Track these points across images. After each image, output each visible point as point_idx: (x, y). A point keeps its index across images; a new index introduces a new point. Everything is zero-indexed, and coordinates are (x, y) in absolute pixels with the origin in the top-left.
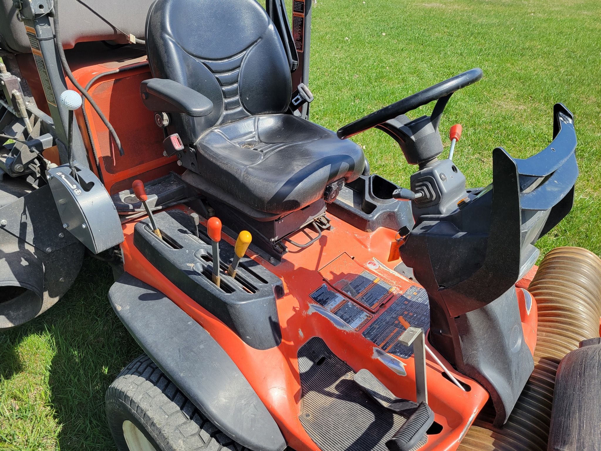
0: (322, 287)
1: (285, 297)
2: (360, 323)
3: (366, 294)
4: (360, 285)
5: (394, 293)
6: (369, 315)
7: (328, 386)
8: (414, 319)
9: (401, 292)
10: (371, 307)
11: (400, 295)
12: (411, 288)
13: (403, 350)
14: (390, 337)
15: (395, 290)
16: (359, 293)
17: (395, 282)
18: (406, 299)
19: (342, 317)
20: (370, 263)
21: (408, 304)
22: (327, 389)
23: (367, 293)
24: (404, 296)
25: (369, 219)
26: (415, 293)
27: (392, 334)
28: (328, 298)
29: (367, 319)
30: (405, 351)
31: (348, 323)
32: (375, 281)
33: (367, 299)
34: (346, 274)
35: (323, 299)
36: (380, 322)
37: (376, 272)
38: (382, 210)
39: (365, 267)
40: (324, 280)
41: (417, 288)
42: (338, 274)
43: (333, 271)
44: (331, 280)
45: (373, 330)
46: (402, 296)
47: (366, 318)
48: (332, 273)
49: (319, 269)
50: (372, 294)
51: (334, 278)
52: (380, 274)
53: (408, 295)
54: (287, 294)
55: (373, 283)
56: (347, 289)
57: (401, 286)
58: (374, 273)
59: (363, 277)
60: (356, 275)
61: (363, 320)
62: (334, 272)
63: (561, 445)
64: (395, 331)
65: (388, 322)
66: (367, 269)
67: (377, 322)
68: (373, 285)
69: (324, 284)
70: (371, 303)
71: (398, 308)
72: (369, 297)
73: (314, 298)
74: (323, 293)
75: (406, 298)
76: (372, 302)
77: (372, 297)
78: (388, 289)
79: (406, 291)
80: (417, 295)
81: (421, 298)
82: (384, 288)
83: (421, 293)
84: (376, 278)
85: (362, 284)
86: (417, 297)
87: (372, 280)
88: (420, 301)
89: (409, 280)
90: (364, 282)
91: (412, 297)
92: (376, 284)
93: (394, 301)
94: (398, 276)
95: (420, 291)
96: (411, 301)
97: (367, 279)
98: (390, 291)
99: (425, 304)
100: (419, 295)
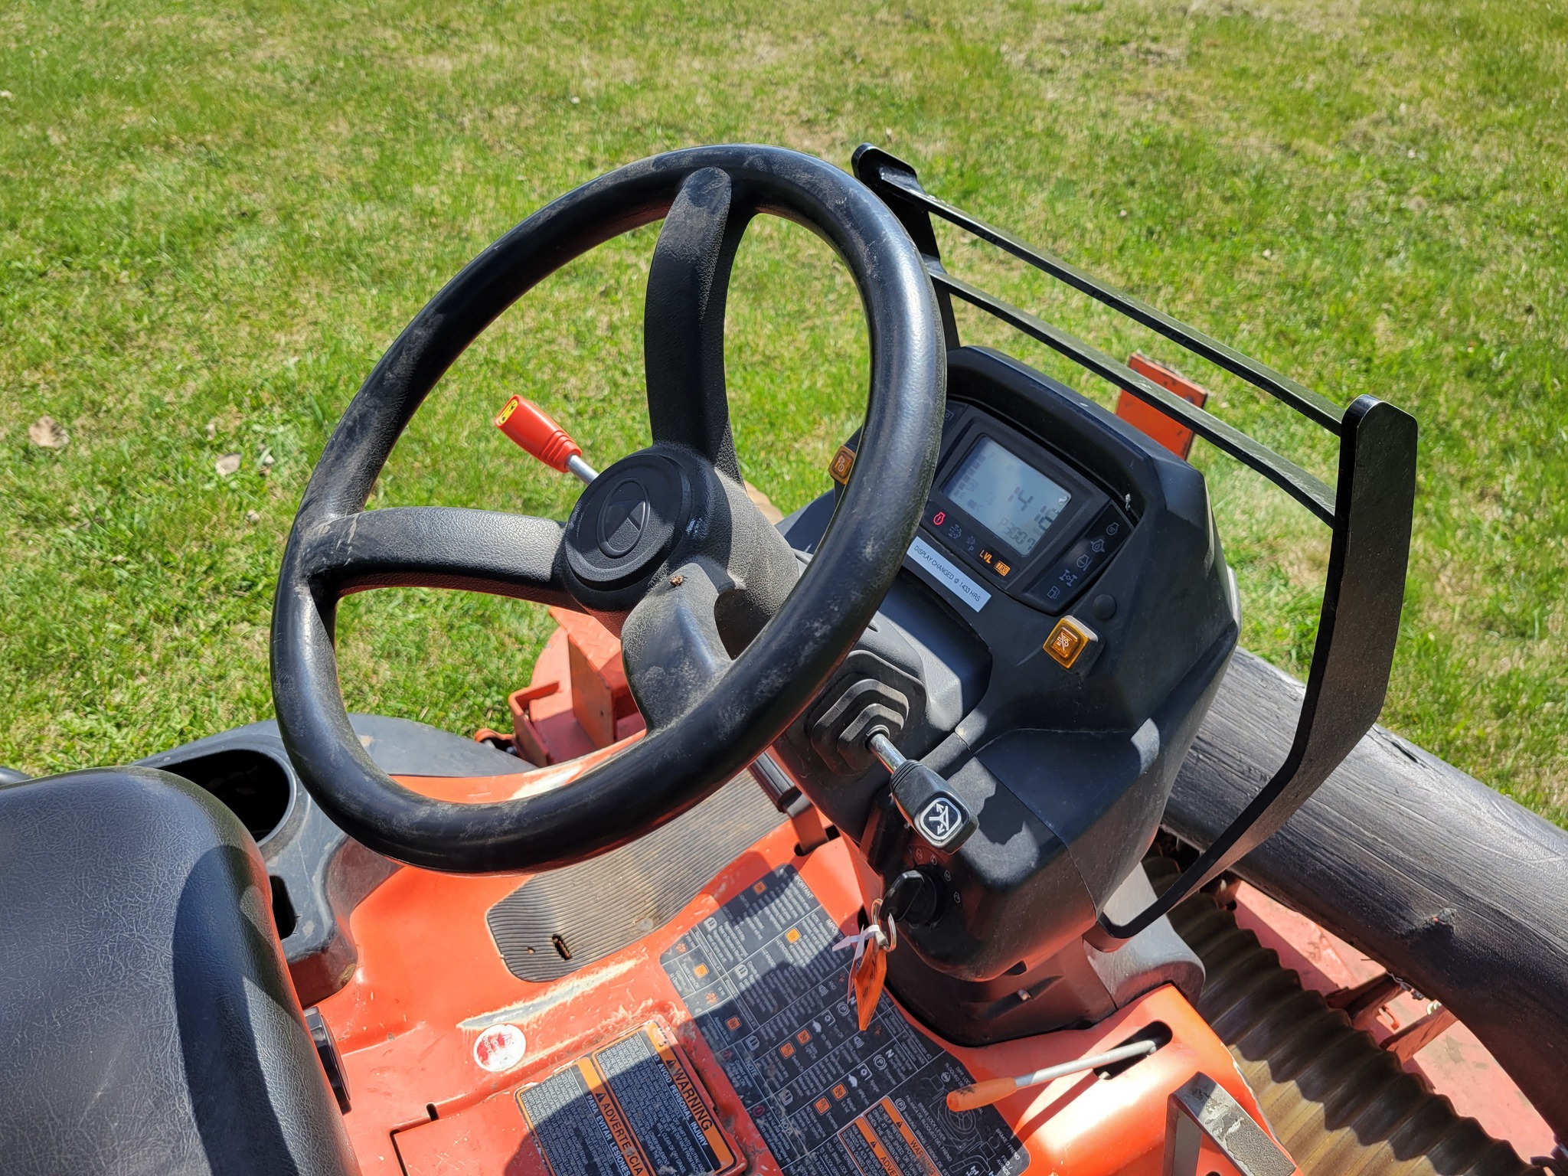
3: (650, 1154)
4: (589, 1156)
5: (674, 1041)
8: (836, 1042)
9: (679, 1016)
10: (724, 1164)
11: (692, 1026)
12: (669, 971)
13: (977, 1152)
14: (893, 1166)
15: (661, 1036)
17: (622, 1011)
18: (720, 1014)
20: (484, 1056)
21: (741, 1021)
23: (645, 1145)
24: (699, 1012)
25: (317, 944)
27: (880, 1151)
30: (986, 1148)
32: (593, 1082)
33: (674, 1165)
37: (542, 1054)
38: (311, 870)
39: (493, 1085)
41: (674, 952)
46: (700, 1022)
50: (655, 1129)
52: (559, 1046)
53: (701, 997)
55: (599, 1097)
57: (650, 1002)
58: (542, 1065)
59: (552, 1120)
60: (526, 1143)
63: (1404, 918)
64: (870, 1136)
65: (809, 1135)
66: (510, 1080)
68: (607, 1100)
70: (701, 1157)
71: (752, 1064)
72: (667, 1152)
75: (714, 1013)
76: (697, 1150)
77: (672, 1138)
78: (648, 1055)
79: (681, 995)
80: (711, 970)
81: (736, 962)
82: (639, 1067)
83: (705, 949)
84: (575, 1068)
85: (584, 1144)
86: (721, 973)
87: (579, 1093)
88: (746, 975)
89: (630, 958)
90: (577, 1130)
91: (715, 989)
92: (610, 1086)
93: (711, 1061)
94: (597, 984)
95: (694, 948)
96: (731, 1004)
97: (568, 1110)
98: (659, 1050)
99: (773, 964)
100: (713, 963)
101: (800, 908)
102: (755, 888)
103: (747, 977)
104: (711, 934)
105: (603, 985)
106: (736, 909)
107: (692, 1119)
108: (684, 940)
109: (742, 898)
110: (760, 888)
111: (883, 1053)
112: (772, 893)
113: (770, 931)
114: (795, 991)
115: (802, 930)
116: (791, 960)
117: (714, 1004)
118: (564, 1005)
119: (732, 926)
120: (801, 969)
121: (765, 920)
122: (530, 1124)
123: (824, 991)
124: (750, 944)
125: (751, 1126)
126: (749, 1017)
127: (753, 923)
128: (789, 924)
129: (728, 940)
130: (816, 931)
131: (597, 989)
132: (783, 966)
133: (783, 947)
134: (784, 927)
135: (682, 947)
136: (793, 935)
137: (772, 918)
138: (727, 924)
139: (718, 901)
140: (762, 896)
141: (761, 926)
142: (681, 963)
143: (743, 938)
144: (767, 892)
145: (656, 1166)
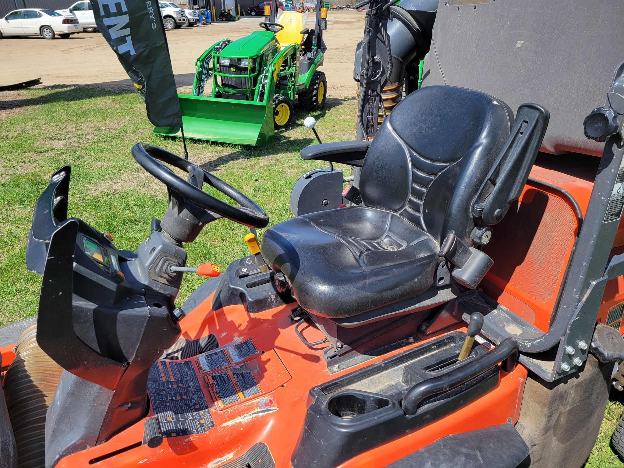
0: (255, 349)
1: (246, 312)
2: (201, 363)
3: (228, 379)
4: (243, 379)
5: (216, 403)
6: (205, 372)
7: (182, 353)
9: (212, 409)
10: (211, 376)
11: (209, 407)
12: (212, 422)
15: (219, 404)
16: (234, 374)
17: (229, 411)
18: (200, 409)
19: (216, 354)
20: (271, 401)
21: (194, 407)
22: (180, 352)
23: (229, 380)
24: (207, 410)
26: (202, 421)
28: (242, 351)
29: (201, 369)
31: (207, 356)
32: (240, 394)
33: (223, 377)
34: (265, 374)
35: (243, 348)
36: (192, 376)
37: (254, 401)
39: (267, 394)
40: (263, 352)
41: (209, 428)
42: (267, 366)
43: (271, 361)
44: (261, 359)
45: (188, 369)
46: (207, 407)
47: (204, 369)
48: (269, 360)
49: (275, 349)
50: (226, 383)
51: (262, 362)
52: (249, 403)
53: (205, 414)
54: (249, 316)
55: (239, 391)
56: (244, 367)
57: (220, 414)
58: (254, 398)
59: (252, 386)
60: (259, 382)
61: (202, 366)
62: (269, 363)
64: (172, 377)
66: (263, 395)
67: (193, 374)
68: (237, 390)
69: (258, 352)
71: (196, 397)
72: (224, 380)
73: (247, 342)
74: (249, 350)
75: (202, 409)
77: (222, 382)
78: (224, 399)
79: (211, 415)
80: (199, 421)
81: (190, 420)
82: (227, 397)
83: (199, 426)
84: (245, 397)
85: (244, 381)
86: (196, 419)
87: (244, 392)
88: (189, 416)
89: (224, 427)
90: (246, 384)
91: (200, 416)
92: (235, 392)
93: (206, 398)
94: (236, 419)
95: (202, 428)
96: (196, 411)
97: (248, 388)
98: (221, 401)
99: (179, 415)
100: (198, 422)
101: (164, 424)
102: (175, 435)
103: (189, 415)
104: (195, 429)
105: (234, 418)
106: (185, 433)
107: (216, 385)
108: (205, 431)
109: (181, 434)
110: (174, 435)
111: (159, 388)
112: (170, 431)
113: (176, 423)
114: (176, 407)
115: (166, 419)
116: (173, 414)
117: (201, 412)
118: (247, 413)
119: (188, 428)
120: (171, 411)
121: (176, 426)
122: (258, 386)
123: (168, 404)
124: (184, 422)
125: (201, 384)
126: (192, 407)
127: (180, 426)
128: (169, 422)
129: (191, 426)
130: (162, 417)
131: (236, 418)
132: (176, 413)
133: (174, 417)
134: (171, 422)
135: (206, 429)
136: (169, 419)
137: (174, 425)
138: (189, 430)
139: (189, 437)
140: (174, 432)
141: (178, 425)
142: (208, 424)
143: (186, 424)
144: (172, 432)
145: (227, 377)
